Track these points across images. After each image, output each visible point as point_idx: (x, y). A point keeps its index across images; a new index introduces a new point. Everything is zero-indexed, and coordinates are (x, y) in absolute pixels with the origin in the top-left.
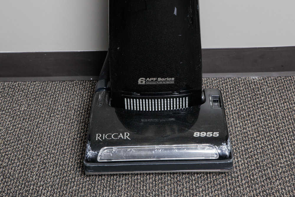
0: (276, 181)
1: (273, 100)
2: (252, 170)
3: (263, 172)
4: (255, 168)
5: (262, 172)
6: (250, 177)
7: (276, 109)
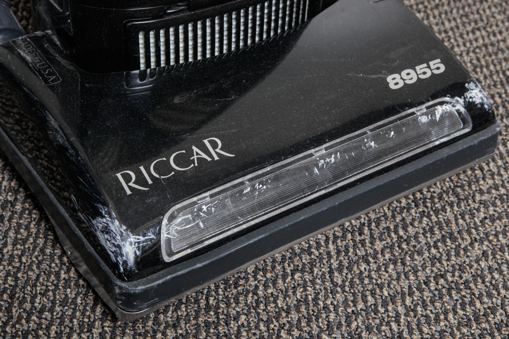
0: (471, 244)
1: (447, 23)
2: (402, 209)
3: (434, 218)
4: (408, 204)
5: (429, 216)
6: (396, 232)
7: (455, 44)
